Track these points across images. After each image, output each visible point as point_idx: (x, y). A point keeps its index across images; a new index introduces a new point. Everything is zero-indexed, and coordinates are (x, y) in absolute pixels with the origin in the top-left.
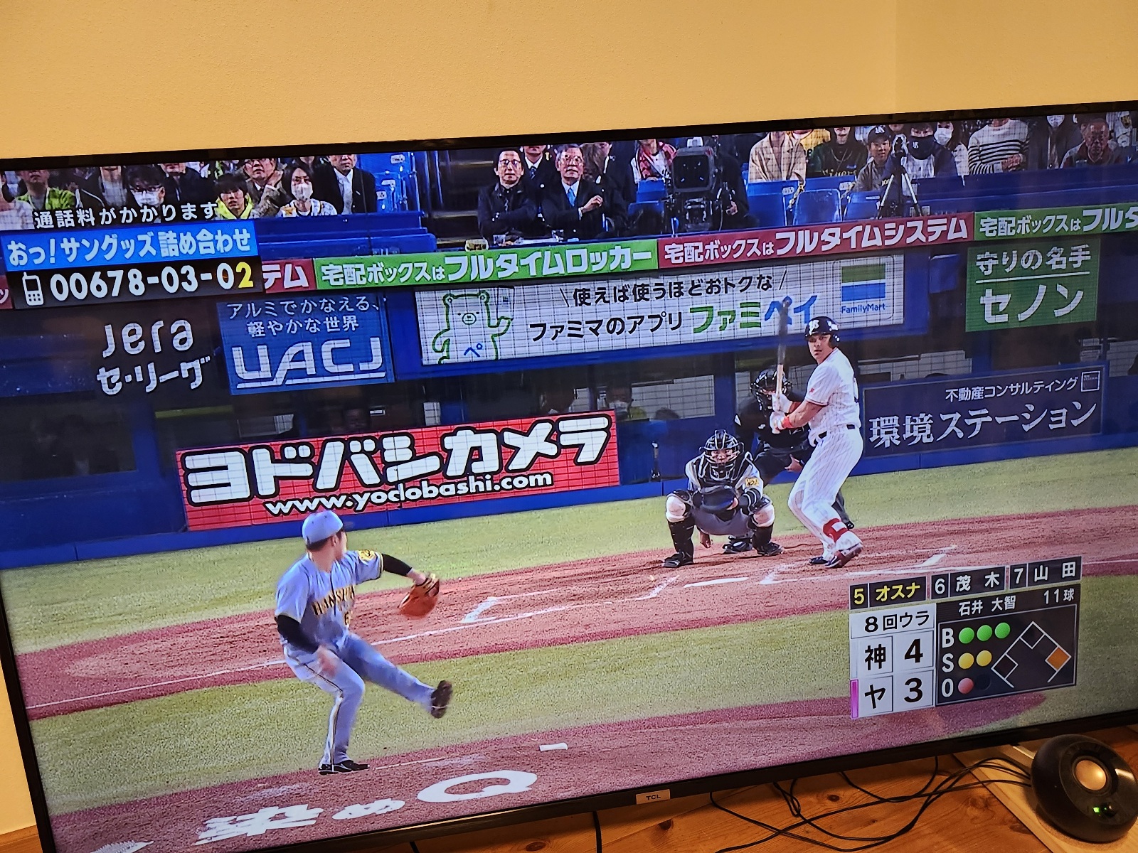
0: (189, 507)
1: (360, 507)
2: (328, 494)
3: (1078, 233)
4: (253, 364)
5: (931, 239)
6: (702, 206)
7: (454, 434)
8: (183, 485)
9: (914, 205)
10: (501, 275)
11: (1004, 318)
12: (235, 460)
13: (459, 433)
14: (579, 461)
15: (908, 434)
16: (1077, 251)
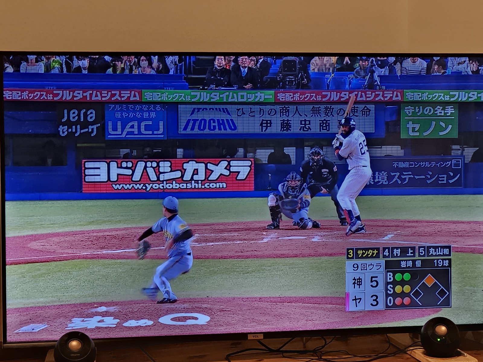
0: (84, 183)
1: (148, 190)
2: (136, 183)
3: (448, 101)
4: (115, 129)
5: (386, 99)
6: (293, 80)
7: (188, 162)
8: (83, 174)
9: (379, 85)
10: (212, 100)
11: (418, 134)
12: (103, 166)
13: (190, 162)
14: (238, 178)
15: (377, 180)
16: (448, 108)
